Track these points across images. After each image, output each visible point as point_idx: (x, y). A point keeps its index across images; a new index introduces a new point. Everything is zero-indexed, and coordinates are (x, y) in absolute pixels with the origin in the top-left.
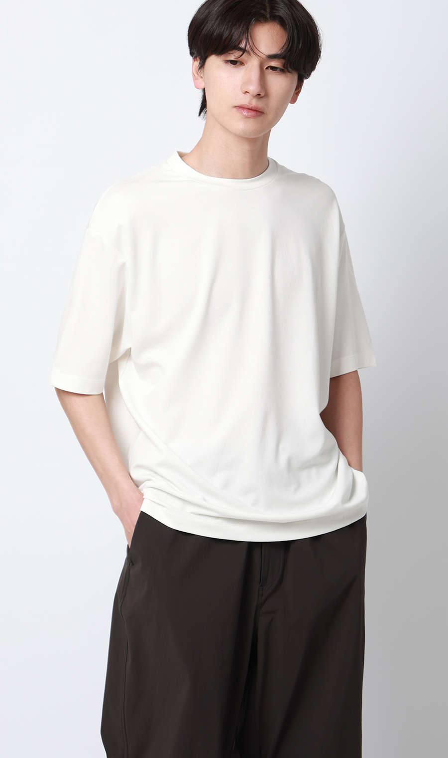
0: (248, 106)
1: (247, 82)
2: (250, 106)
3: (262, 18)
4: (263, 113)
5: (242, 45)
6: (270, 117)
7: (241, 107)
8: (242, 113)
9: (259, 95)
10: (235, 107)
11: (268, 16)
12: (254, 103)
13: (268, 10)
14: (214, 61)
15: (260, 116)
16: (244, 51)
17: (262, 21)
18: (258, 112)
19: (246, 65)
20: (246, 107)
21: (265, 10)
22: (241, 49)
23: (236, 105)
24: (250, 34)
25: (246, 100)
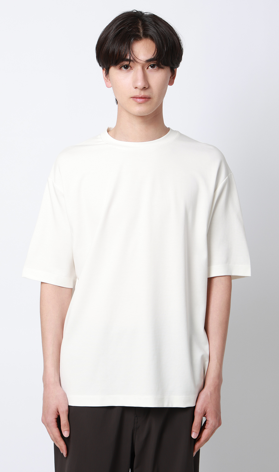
0: (139, 96)
1: (135, 81)
2: (140, 96)
3: (138, 38)
4: (150, 98)
5: (128, 58)
6: (155, 99)
7: (134, 98)
8: (136, 101)
9: (145, 87)
10: (132, 97)
11: (142, 35)
12: (143, 94)
13: (141, 31)
14: (113, 70)
15: (148, 101)
16: (130, 60)
17: (138, 40)
18: (146, 99)
19: (134, 69)
20: (138, 97)
21: (139, 32)
22: (127, 60)
23: (132, 96)
24: (131, 50)
25: (137, 93)
